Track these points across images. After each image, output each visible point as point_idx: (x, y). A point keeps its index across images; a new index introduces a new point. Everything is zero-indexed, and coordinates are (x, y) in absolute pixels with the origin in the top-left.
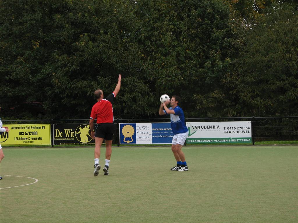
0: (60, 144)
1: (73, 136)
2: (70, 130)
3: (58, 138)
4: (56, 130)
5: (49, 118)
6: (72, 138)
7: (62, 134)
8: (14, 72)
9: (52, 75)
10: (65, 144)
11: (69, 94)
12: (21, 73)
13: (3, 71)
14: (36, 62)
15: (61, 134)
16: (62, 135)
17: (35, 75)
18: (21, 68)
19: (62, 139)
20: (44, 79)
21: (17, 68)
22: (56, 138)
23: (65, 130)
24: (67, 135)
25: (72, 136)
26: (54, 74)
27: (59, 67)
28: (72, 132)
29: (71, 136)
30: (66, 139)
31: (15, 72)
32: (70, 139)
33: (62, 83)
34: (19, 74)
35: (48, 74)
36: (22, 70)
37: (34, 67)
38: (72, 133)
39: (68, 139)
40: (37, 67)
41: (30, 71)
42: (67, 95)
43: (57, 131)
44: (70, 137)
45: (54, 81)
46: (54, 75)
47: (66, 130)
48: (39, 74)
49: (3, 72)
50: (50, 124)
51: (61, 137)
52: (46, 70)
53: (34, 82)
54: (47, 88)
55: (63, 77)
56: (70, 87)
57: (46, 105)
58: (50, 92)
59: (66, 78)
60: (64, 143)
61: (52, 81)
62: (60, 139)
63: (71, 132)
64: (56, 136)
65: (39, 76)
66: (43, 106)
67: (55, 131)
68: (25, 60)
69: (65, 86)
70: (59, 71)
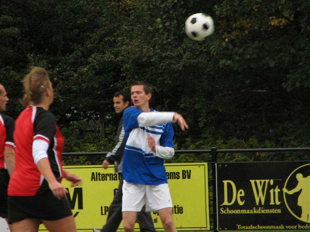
0: (236, 229)
1: (278, 203)
2: (267, 181)
3: (231, 208)
4: (225, 182)
6: (275, 207)
7: (243, 195)
10: (252, 227)
15: (239, 195)
16: (242, 198)
19: (244, 211)
22: (225, 207)
23: (252, 182)
24: (259, 197)
25: (274, 201)
28: (274, 187)
29: (272, 203)
30: (255, 212)
32: (268, 211)
38: (274, 193)
39: (263, 212)
43: (229, 184)
44: (267, 205)
47: (256, 183)
50: (206, 164)
51: (241, 203)
60: (249, 225)
62: (237, 212)
63: (270, 187)
64: (226, 203)
67: (221, 186)
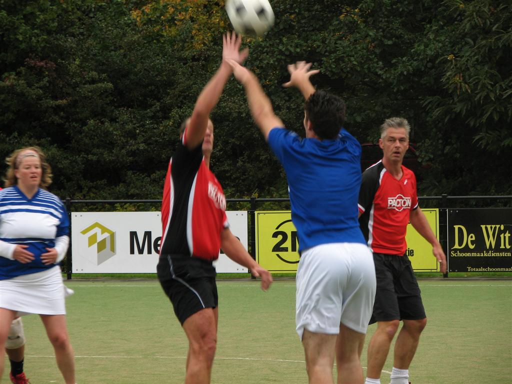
0: (466, 271)
1: (508, 247)
2: (498, 226)
3: (461, 251)
4: (456, 227)
5: (435, 191)
6: (505, 250)
7: (474, 239)
8: (331, 52)
9: (446, 61)
10: (482, 269)
11: (496, 118)
12: (353, 56)
13: (298, 50)
14: (396, 24)
15: (470, 239)
16: (472, 242)
17: (394, 61)
18: (352, 40)
19: (474, 255)
20: (418, 73)
21: (339, 42)
22: (456, 250)
23: (483, 227)
24: (490, 241)
25: (505, 245)
26: (450, 57)
27: (465, 35)
28: (504, 232)
29: (502, 247)
30: (485, 255)
31: (335, 52)
32: (498, 254)
33: (476, 84)
34: (346, 59)
35: (433, 60)
36: (356, 48)
37: (390, 39)
38: (505, 237)
39: (493, 255)
40: (399, 37)
41: (377, 51)
42: (491, 118)
43: (460, 229)
44: (497, 248)
45: (452, 78)
46: (451, 61)
47: (486, 228)
48: (404, 59)
49: (297, 53)
50: (437, 210)
51: (472, 247)
52: (426, 46)
53: (391, 84)
54: (430, 99)
55: (479, 67)
56: (498, 98)
57: (427, 152)
58: (436, 113)
59: (486, 68)
60: (479, 267)
61: (443, 80)
62: (468, 255)
63: (500, 232)
64: (456, 246)
65: (404, 66)
66: (417, 153)
67: (452, 231)
68: (363, 15)
69: (485, 93)
70: (467, 48)
